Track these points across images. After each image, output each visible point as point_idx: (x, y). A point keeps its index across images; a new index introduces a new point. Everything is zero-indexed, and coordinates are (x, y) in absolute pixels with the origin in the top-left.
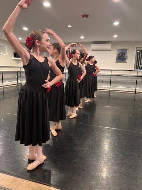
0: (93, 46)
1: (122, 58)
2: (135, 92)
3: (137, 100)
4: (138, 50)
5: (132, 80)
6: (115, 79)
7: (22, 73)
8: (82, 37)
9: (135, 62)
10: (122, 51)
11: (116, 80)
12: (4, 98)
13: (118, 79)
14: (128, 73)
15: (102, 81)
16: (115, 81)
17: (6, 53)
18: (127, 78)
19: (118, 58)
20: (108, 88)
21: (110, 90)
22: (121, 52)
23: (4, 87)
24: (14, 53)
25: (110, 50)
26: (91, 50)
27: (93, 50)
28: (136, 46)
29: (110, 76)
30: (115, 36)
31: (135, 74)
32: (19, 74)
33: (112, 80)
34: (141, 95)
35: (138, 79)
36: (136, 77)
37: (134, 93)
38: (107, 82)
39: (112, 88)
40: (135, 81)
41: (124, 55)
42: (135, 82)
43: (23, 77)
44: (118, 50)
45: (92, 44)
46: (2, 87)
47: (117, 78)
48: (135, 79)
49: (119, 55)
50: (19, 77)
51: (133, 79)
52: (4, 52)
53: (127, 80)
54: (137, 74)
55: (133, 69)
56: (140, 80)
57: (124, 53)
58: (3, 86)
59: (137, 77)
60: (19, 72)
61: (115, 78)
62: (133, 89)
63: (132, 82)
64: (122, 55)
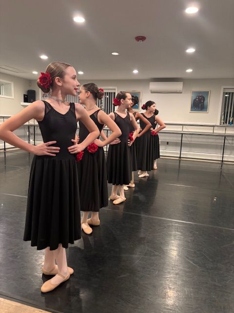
0: (153, 86)
1: (200, 105)
2: (222, 161)
3: (224, 174)
4: (226, 93)
5: (217, 141)
6: (189, 139)
7: (36, 128)
8: (136, 72)
9: (221, 113)
10: (201, 95)
11: (191, 141)
12: (5, 168)
13: (193, 139)
14: (209, 131)
15: (168, 143)
16: (188, 142)
17: (11, 96)
18: (208, 138)
19: (194, 106)
20: (177, 153)
21: (180, 157)
22: (199, 97)
23: (7, 150)
24: (24, 95)
25: (181, 93)
26: (150, 92)
27: (152, 92)
28: (223, 87)
29: (181, 135)
30: (189, 71)
31: (221, 131)
32: (32, 130)
33: (184, 141)
34: (231, 166)
35: (227, 140)
36: (222, 136)
37: (219, 162)
38: (175, 144)
39: (184, 154)
40: (222, 143)
41: (204, 100)
42: (221, 146)
43: (37, 134)
44: (194, 92)
45: (151, 83)
46: (3, 151)
47: (191, 137)
48: (222, 139)
49: (195, 100)
50: (31, 134)
51: (218, 139)
52: (8, 93)
53: (208, 142)
54: (224, 132)
55: (219, 124)
56: (230, 142)
57: (204, 98)
58: (5, 149)
59: (225, 137)
60: (31, 126)
61: (189, 137)
62: (218, 157)
63: (217, 145)
64: (200, 100)
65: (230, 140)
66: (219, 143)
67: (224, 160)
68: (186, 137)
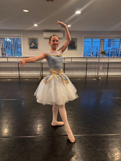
0: (46, 35)
1: (73, 46)
2: (86, 76)
8: (36, 25)
10: (73, 40)
11: (69, 67)
19: (69, 47)
25: (62, 39)
26: (44, 39)
28: (84, 36)
29: (64, 64)
33: (66, 67)
41: (75, 43)
45: (44, 33)
47: (69, 65)
48: (85, 64)
49: (70, 43)
53: (78, 67)
54: (86, 61)
55: (83, 57)
56: (89, 65)
59: (87, 63)
62: (83, 74)
63: (82, 68)
64: (72, 43)
65: (89, 64)
66: (84, 67)
67: (87, 75)
68: (66, 65)
